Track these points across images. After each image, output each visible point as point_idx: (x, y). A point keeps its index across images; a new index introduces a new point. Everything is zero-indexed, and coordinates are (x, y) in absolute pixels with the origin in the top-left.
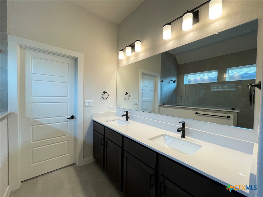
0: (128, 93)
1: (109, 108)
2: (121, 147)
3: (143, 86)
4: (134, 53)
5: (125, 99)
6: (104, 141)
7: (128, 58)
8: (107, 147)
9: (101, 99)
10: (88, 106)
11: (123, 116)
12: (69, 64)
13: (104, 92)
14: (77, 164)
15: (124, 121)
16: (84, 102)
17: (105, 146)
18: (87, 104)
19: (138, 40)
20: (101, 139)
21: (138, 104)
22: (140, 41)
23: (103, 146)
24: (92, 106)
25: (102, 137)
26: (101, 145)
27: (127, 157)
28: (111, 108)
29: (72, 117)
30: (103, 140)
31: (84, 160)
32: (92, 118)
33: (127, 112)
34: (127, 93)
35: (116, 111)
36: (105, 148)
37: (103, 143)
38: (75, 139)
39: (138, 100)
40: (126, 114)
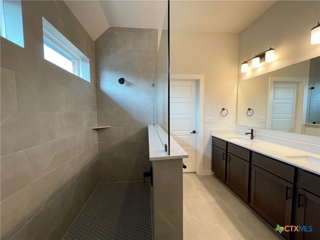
0: (251, 109)
1: (228, 125)
2: (249, 161)
3: (274, 98)
4: (263, 63)
5: (247, 116)
6: (227, 156)
7: (254, 70)
8: (230, 161)
9: (219, 116)
10: (207, 122)
11: (247, 134)
12: (191, 86)
13: (223, 109)
14: (198, 173)
15: (248, 140)
16: (204, 118)
17: (228, 160)
18: (207, 121)
19: (271, 49)
20: (224, 154)
21: (265, 122)
22: (274, 49)
23: (225, 160)
24: (211, 122)
25: (225, 152)
26: (223, 159)
27: (256, 171)
28: (230, 125)
29: (194, 132)
30: (225, 154)
31: (204, 171)
32: (211, 134)
33: (252, 130)
34: (249, 109)
35: (236, 129)
36: (228, 163)
37: (225, 158)
38: (196, 152)
39: (266, 117)
40: (251, 132)
